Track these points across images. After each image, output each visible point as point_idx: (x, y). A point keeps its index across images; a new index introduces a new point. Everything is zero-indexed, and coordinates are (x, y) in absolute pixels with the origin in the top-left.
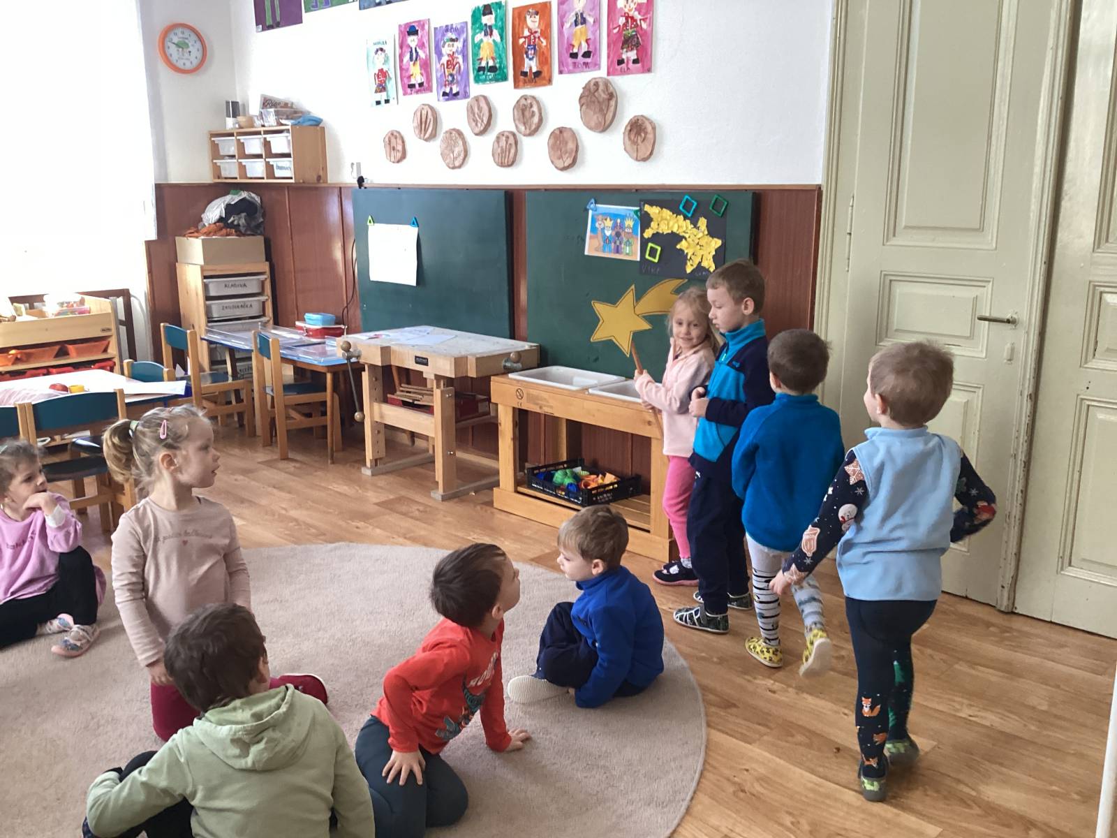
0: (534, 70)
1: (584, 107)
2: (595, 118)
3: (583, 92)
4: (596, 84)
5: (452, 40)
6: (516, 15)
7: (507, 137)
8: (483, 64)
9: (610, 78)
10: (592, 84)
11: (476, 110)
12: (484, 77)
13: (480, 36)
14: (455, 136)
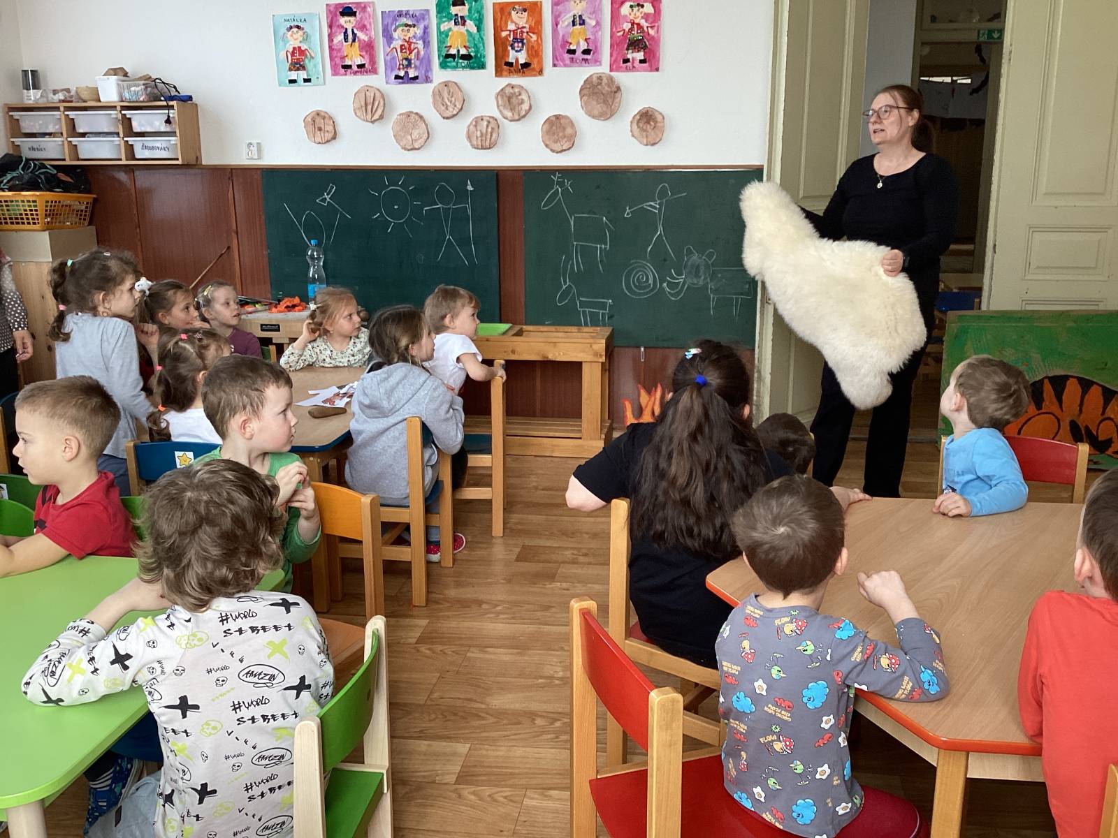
0: (522, 61)
1: (585, 98)
2: (598, 108)
3: (585, 85)
4: (600, 78)
5: (407, 25)
6: (499, 10)
7: (489, 122)
8: (453, 51)
9: (613, 74)
10: (595, 79)
11: (446, 95)
12: (454, 64)
13: (448, 25)
14: (412, 119)
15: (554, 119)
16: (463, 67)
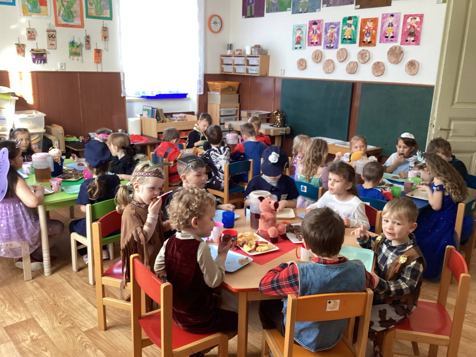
0: (369, 41)
1: (389, 55)
2: (393, 59)
3: (390, 50)
4: (396, 48)
5: (333, 28)
6: (363, 21)
7: (354, 64)
8: (346, 37)
9: (402, 46)
10: (394, 47)
11: (341, 53)
12: (345, 42)
13: (345, 27)
14: (330, 62)
15: (377, 63)
16: (349, 43)
